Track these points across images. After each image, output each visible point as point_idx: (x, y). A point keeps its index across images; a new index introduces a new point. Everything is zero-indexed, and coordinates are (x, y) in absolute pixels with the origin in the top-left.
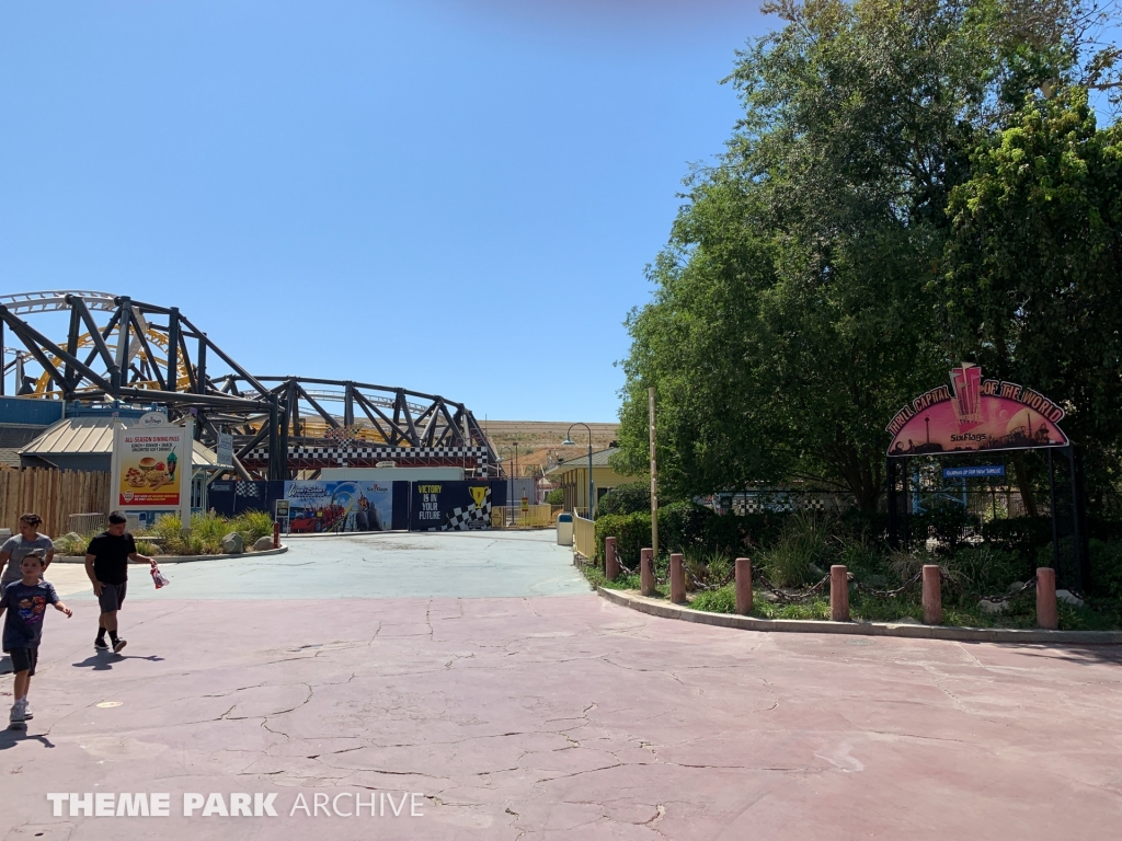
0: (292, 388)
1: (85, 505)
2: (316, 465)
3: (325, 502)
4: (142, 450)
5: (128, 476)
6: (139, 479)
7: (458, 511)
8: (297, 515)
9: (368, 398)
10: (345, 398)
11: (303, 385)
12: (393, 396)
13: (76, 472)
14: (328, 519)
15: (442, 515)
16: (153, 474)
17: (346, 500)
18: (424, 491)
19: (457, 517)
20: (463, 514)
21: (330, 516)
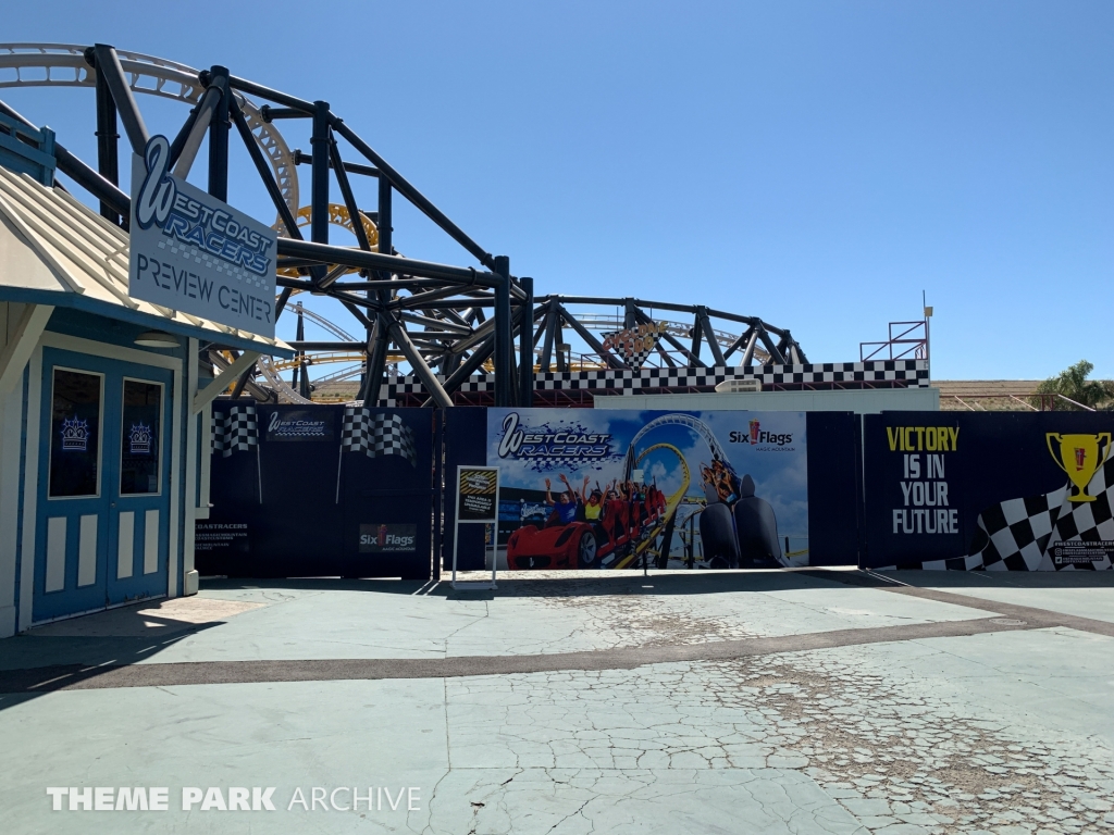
0: (554, 312)
3: (606, 474)
7: (1014, 509)
8: (527, 512)
12: (691, 318)
14: (619, 529)
15: (964, 521)
17: (670, 468)
18: (905, 445)
19: (1014, 528)
20: (1034, 521)
21: (624, 519)
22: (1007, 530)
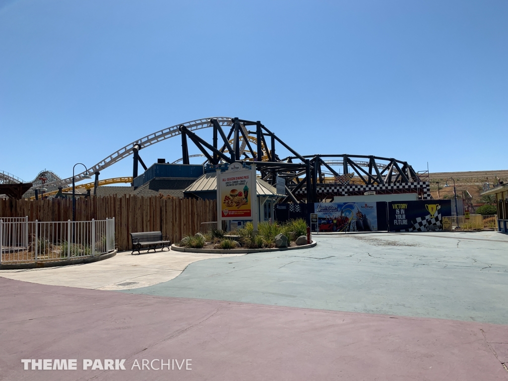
0: (317, 161)
1: (211, 218)
2: (331, 196)
3: (337, 215)
4: (230, 185)
5: (225, 200)
6: (230, 202)
7: (419, 219)
8: (322, 222)
9: (355, 162)
10: (343, 163)
11: (323, 159)
12: (368, 160)
13: (205, 200)
14: (340, 225)
15: (409, 222)
16: (237, 198)
17: (350, 213)
18: (396, 208)
19: (419, 223)
20: (423, 222)
21: (341, 223)
22: (417, 224)
